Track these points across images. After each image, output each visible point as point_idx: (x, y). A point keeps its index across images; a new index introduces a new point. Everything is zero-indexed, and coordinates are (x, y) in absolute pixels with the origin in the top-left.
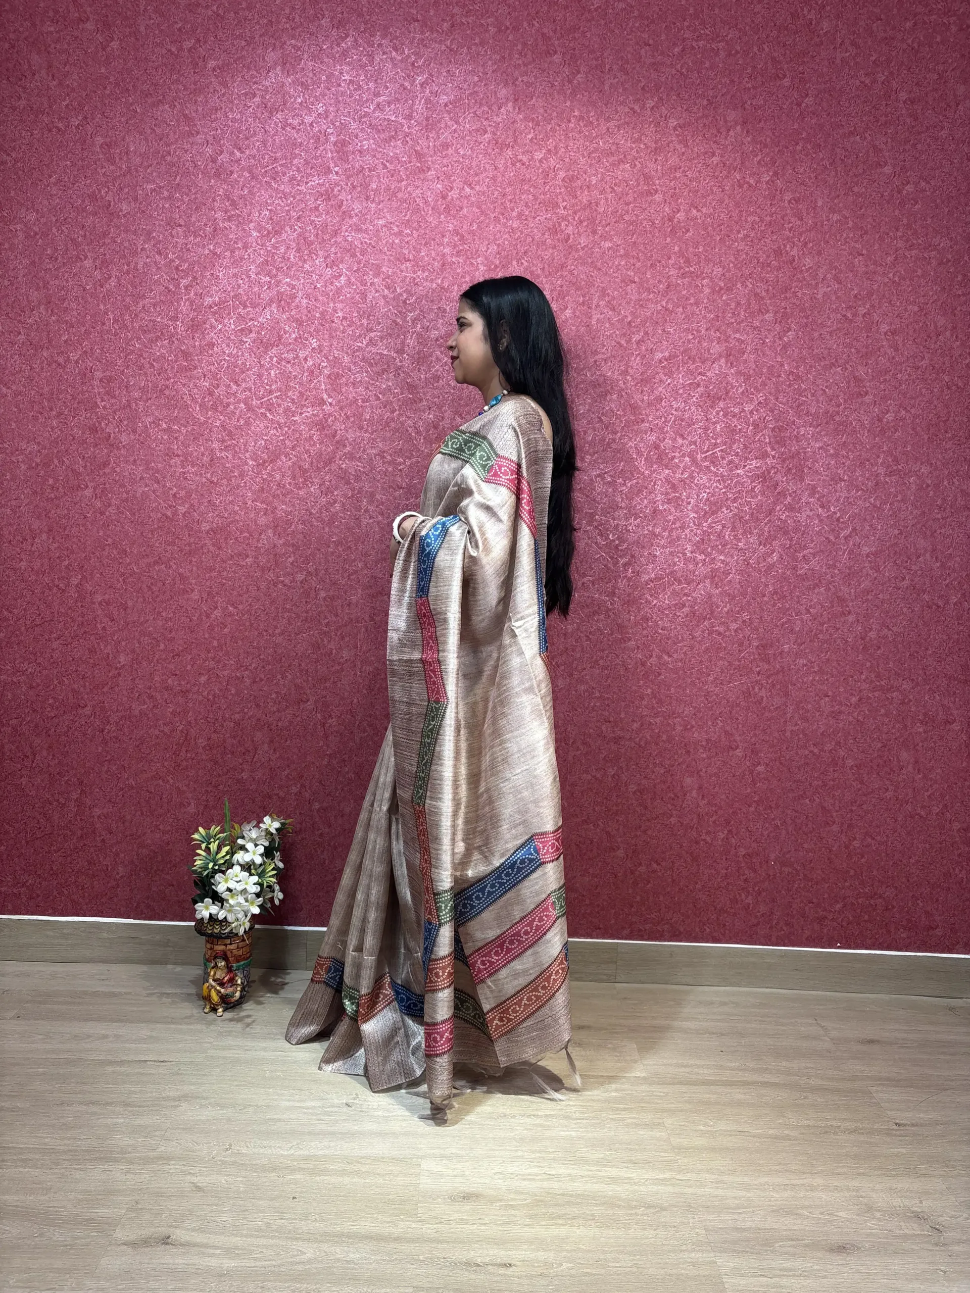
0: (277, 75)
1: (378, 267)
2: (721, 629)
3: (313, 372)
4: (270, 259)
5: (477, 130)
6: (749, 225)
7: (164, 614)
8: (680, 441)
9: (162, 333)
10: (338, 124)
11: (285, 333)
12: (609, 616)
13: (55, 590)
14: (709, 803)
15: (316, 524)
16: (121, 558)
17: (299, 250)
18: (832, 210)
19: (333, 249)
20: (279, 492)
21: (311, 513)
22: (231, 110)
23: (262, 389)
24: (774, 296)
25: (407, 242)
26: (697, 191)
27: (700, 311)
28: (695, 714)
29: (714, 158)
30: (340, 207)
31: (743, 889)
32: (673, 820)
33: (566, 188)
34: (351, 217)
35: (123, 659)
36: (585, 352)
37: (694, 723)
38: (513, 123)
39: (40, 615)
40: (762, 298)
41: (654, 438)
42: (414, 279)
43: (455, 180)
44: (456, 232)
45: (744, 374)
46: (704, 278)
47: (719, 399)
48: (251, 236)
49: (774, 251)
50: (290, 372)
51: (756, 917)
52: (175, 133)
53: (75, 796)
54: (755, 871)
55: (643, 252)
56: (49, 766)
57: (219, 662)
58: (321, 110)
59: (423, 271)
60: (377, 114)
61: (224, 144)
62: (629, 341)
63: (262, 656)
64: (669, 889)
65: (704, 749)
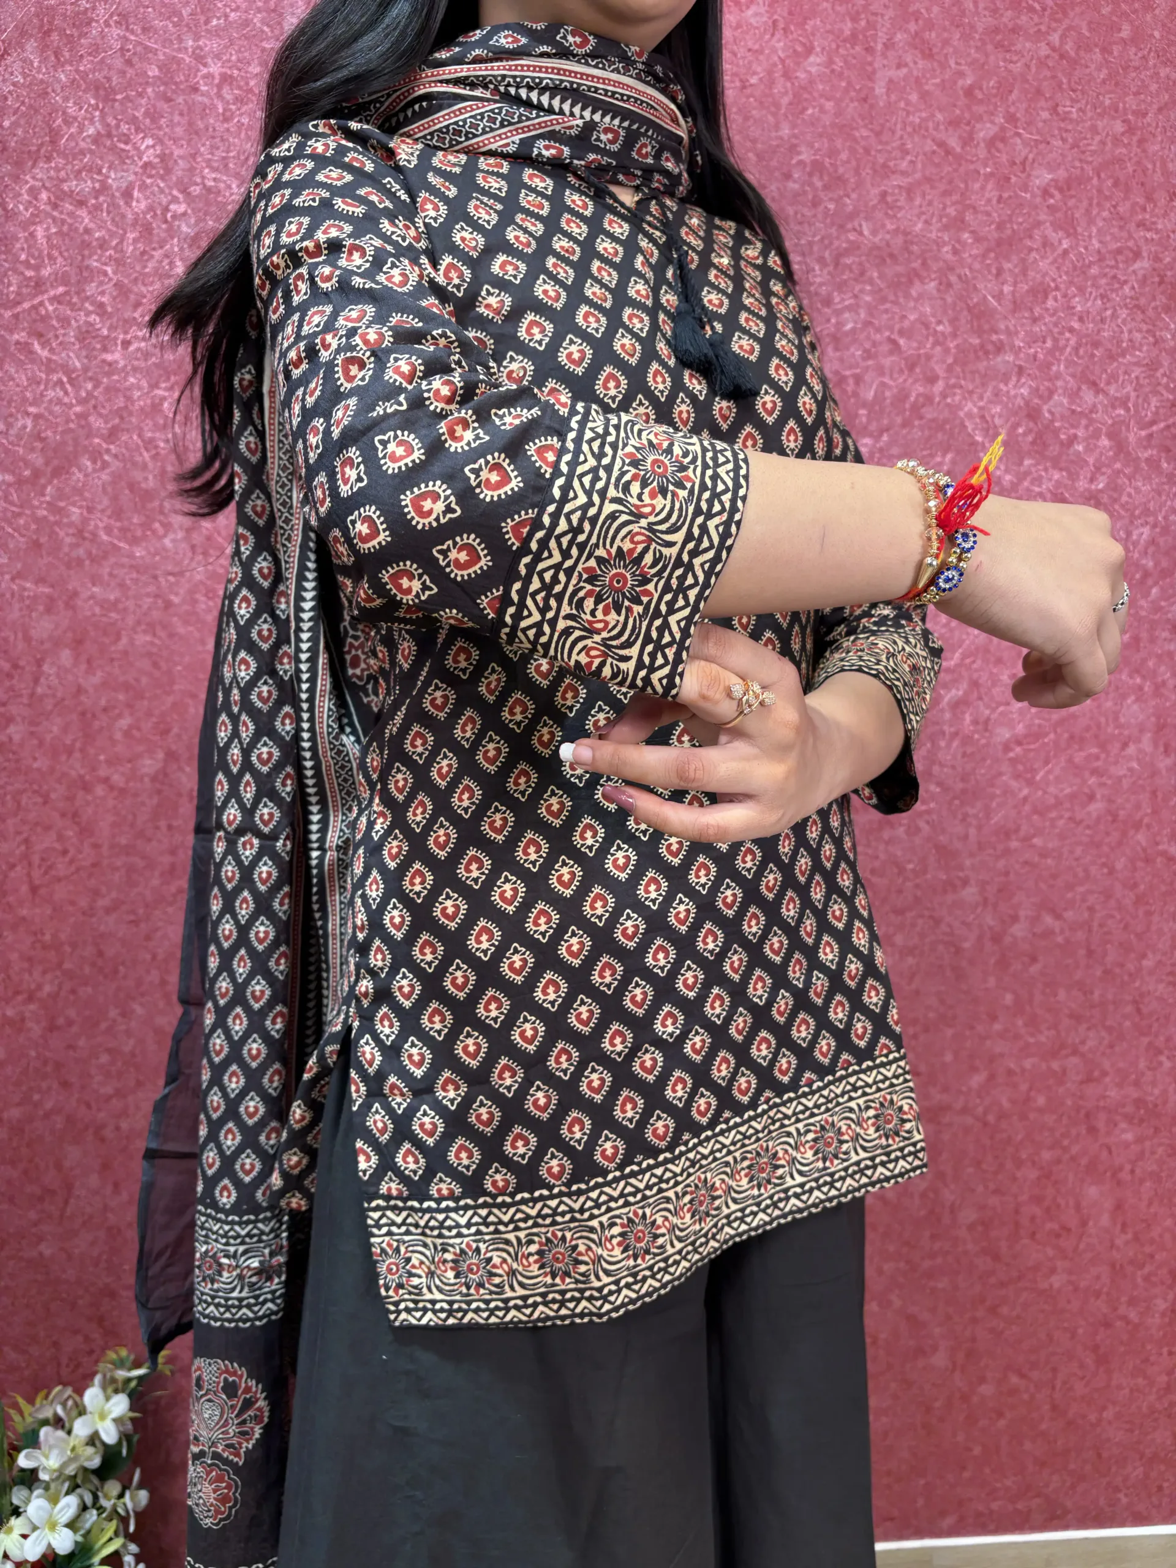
3: (147, 229)
8: (1089, 397)
11: (67, 123)
12: (918, 830)
14: (1136, 1238)
15: (181, 630)
20: (81, 552)
21: (168, 605)
23: (14, 279)
28: (1111, 1046)
32: (1057, 1281)
36: (857, 171)
37: (1107, 1065)
41: (1024, 391)
50: (87, 231)
62: (968, 140)
63: (67, 965)
64: (1044, 1426)
65: (1129, 1119)
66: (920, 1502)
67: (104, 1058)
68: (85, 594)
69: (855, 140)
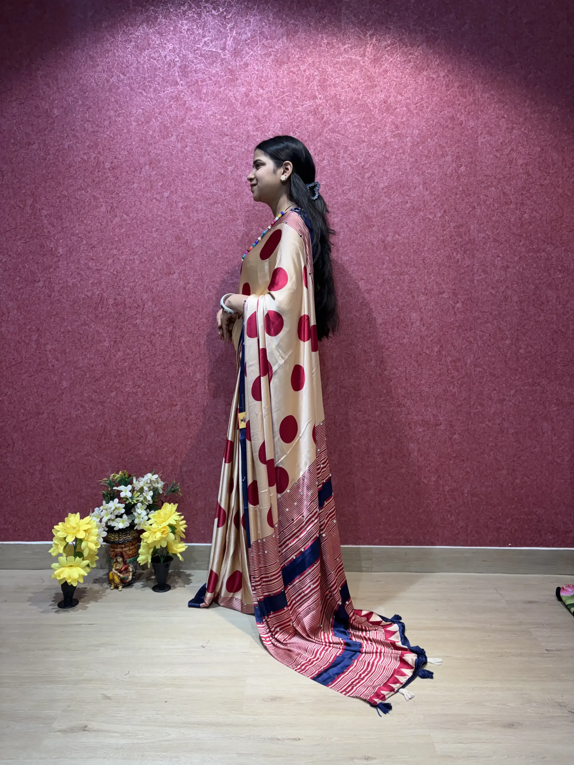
0: (144, 28)
1: (209, 140)
2: (427, 352)
3: (172, 206)
4: (143, 138)
5: (265, 54)
6: (433, 104)
7: (88, 356)
9: (81, 186)
10: (181, 55)
12: (358, 346)
13: (23, 343)
14: (425, 459)
16: (62, 323)
17: (161, 132)
18: (483, 91)
19: (181, 131)
21: (174, 291)
22: (117, 51)
24: (451, 145)
25: (226, 124)
26: (401, 84)
27: (406, 157)
28: (414, 405)
29: (410, 64)
30: (185, 104)
31: (449, 511)
32: (403, 470)
33: (321, 86)
34: (191, 110)
35: (65, 384)
37: (413, 410)
38: (287, 48)
39: (14, 359)
40: (443, 147)
41: (380, 236)
42: (231, 146)
43: (253, 85)
44: (255, 117)
45: (435, 195)
46: (407, 137)
47: (420, 210)
48: (132, 125)
49: (450, 118)
51: (457, 529)
52: (84, 66)
53: (39, 468)
54: (455, 500)
55: (370, 123)
56: (23, 450)
57: (122, 383)
58: (171, 48)
59: (237, 141)
60: (205, 48)
61: (114, 72)
62: (363, 178)
63: (148, 379)
64: (402, 513)
65: (421, 426)
66: (369, 534)
67: (156, 403)
68: (155, 289)
69: (335, 179)
